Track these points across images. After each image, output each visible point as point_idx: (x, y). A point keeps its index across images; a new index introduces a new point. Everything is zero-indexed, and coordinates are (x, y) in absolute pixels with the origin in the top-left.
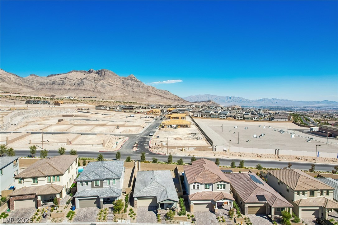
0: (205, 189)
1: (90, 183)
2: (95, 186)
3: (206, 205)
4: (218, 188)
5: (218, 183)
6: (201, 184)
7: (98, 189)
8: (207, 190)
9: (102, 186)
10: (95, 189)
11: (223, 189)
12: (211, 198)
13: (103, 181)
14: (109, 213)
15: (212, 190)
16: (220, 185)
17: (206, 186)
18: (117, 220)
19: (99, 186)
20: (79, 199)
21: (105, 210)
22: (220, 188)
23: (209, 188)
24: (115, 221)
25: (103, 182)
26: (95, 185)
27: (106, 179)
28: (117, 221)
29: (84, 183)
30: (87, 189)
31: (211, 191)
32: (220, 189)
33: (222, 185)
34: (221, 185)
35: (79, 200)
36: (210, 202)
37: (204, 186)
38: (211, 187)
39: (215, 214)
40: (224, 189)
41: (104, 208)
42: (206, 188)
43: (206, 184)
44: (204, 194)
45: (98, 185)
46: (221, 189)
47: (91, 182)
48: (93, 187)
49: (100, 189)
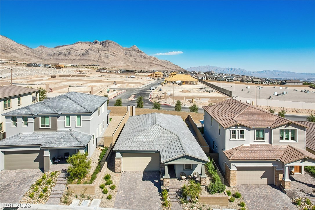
0: (256, 140)
1: (31, 121)
2: (40, 127)
3: (263, 172)
4: (282, 138)
5: (283, 128)
6: (249, 129)
7: (46, 133)
8: (260, 143)
9: (54, 128)
10: (41, 132)
11: (290, 141)
12: (273, 158)
13: (58, 117)
14: (58, 182)
15: (270, 142)
16: (284, 133)
17: (258, 135)
18: (70, 198)
19: (50, 127)
20: (2, 152)
21: (52, 176)
22: (286, 139)
23: (263, 139)
24: (65, 203)
25: (58, 120)
26: (42, 126)
27: (62, 115)
28: (70, 203)
29: (20, 121)
30: (24, 133)
31: (268, 143)
32: (284, 141)
33: (290, 133)
34: (287, 131)
35: (5, 153)
36: (270, 165)
37: (252, 133)
38: (267, 135)
39: (285, 193)
40: (293, 141)
41: (50, 171)
42: (258, 138)
43: (258, 131)
44: (256, 149)
45: (47, 126)
46: (287, 141)
47: (34, 118)
48: (37, 129)
49: (51, 133)
